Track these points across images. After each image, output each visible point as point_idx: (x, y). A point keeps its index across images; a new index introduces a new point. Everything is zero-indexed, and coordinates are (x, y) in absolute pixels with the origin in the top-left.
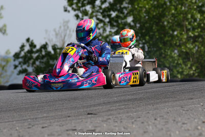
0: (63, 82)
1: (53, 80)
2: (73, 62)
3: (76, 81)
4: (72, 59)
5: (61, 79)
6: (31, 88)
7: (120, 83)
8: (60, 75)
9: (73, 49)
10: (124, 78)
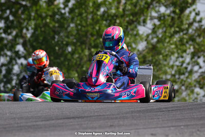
0: (99, 92)
1: (88, 89)
2: (109, 70)
3: (114, 91)
4: (107, 68)
5: (98, 89)
6: (61, 96)
7: (154, 96)
8: (97, 84)
9: (107, 57)
10: (157, 92)
